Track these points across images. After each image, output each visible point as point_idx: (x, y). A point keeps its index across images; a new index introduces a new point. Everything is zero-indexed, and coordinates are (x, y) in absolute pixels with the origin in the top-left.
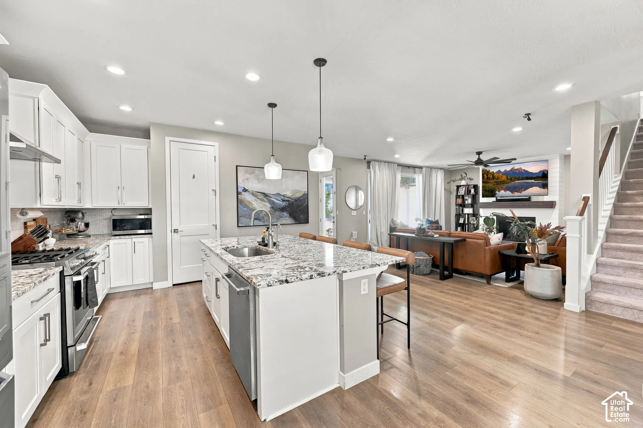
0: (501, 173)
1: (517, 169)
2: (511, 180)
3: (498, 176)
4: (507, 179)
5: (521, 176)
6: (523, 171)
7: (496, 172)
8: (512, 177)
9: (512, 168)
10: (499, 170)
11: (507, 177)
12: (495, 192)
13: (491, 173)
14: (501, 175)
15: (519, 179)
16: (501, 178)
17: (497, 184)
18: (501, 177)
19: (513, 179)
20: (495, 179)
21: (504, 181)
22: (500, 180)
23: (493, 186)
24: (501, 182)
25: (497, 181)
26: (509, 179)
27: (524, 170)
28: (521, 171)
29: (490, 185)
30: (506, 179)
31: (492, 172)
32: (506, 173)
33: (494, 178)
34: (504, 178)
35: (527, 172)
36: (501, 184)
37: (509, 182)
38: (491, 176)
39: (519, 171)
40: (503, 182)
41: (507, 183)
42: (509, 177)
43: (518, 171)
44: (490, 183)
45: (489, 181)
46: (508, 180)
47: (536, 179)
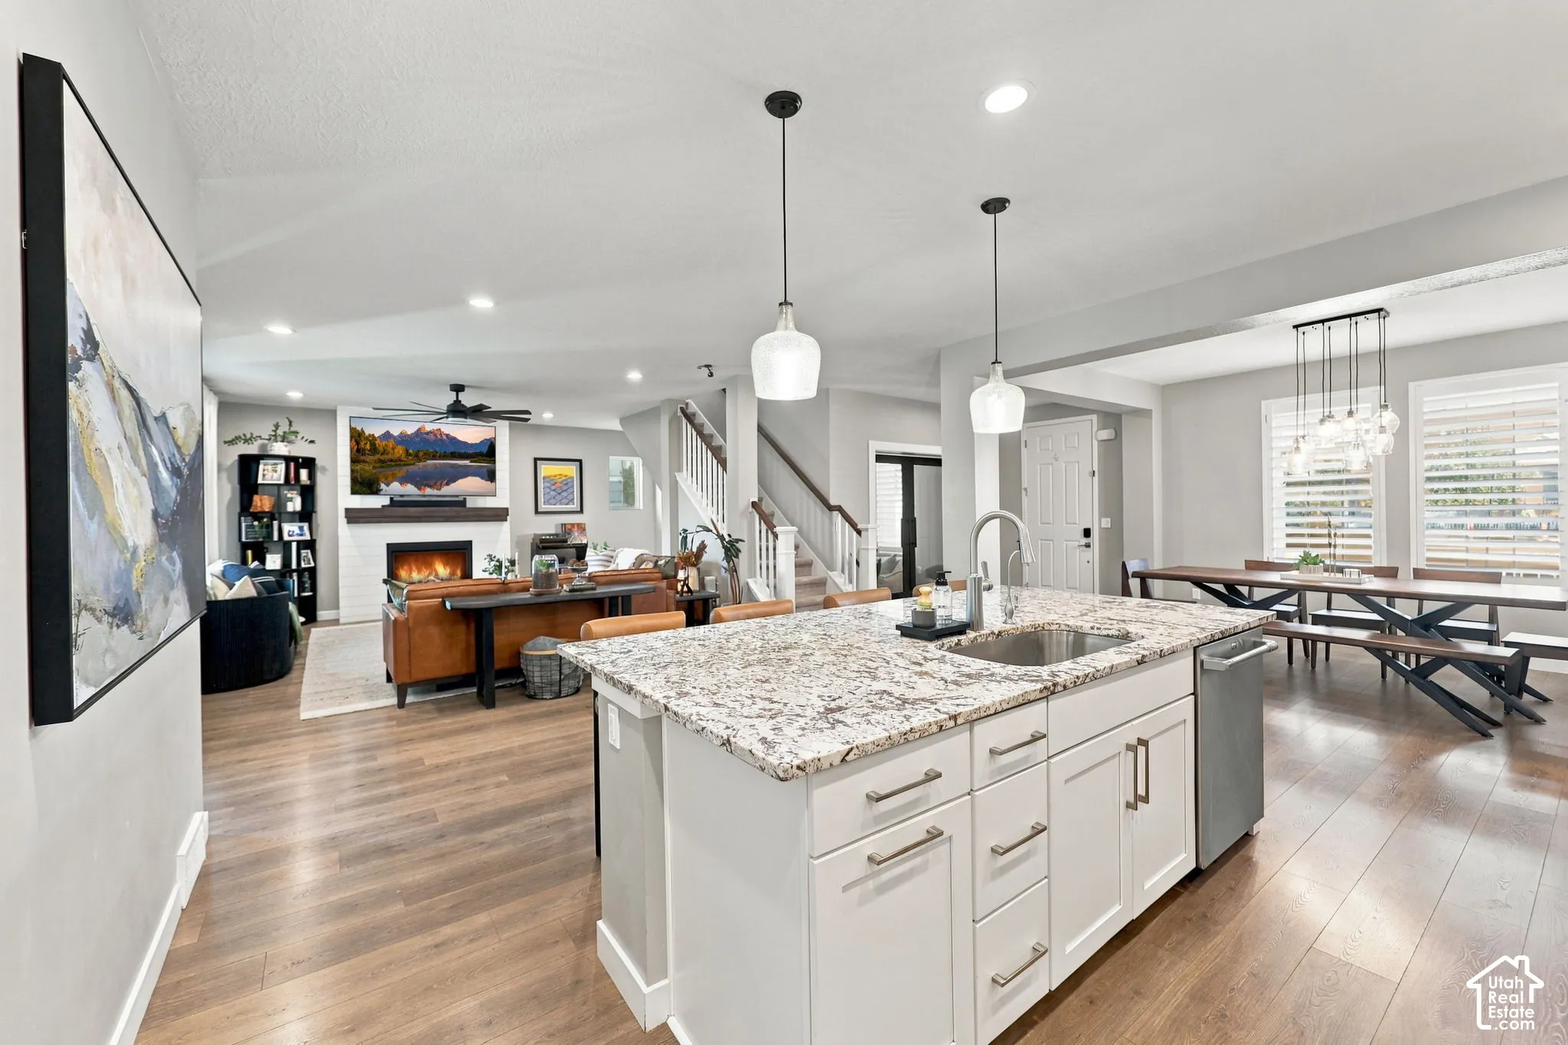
0: (392, 441)
1: (430, 432)
2: (417, 457)
3: (386, 445)
4: (408, 454)
5: (440, 450)
6: (445, 437)
7: (379, 437)
8: (419, 451)
9: (419, 429)
10: (388, 432)
11: (407, 451)
12: (379, 485)
13: (367, 438)
14: (391, 444)
15: (434, 457)
16: (391, 451)
17: (382, 467)
18: (393, 449)
19: (421, 454)
20: (378, 453)
21: (400, 460)
22: (390, 456)
23: (374, 471)
24: (392, 461)
25: (382, 458)
26: (410, 455)
27: (447, 435)
28: (439, 437)
29: (368, 469)
30: (404, 455)
31: (370, 435)
32: (403, 439)
33: (374, 450)
34: (400, 451)
35: (453, 440)
36: (393, 466)
37: (412, 462)
38: (368, 446)
39: (435, 435)
40: (398, 462)
41: (407, 465)
42: (411, 451)
43: (432, 437)
44: (364, 462)
45: (362, 458)
46: (410, 458)
47: (474, 459)
